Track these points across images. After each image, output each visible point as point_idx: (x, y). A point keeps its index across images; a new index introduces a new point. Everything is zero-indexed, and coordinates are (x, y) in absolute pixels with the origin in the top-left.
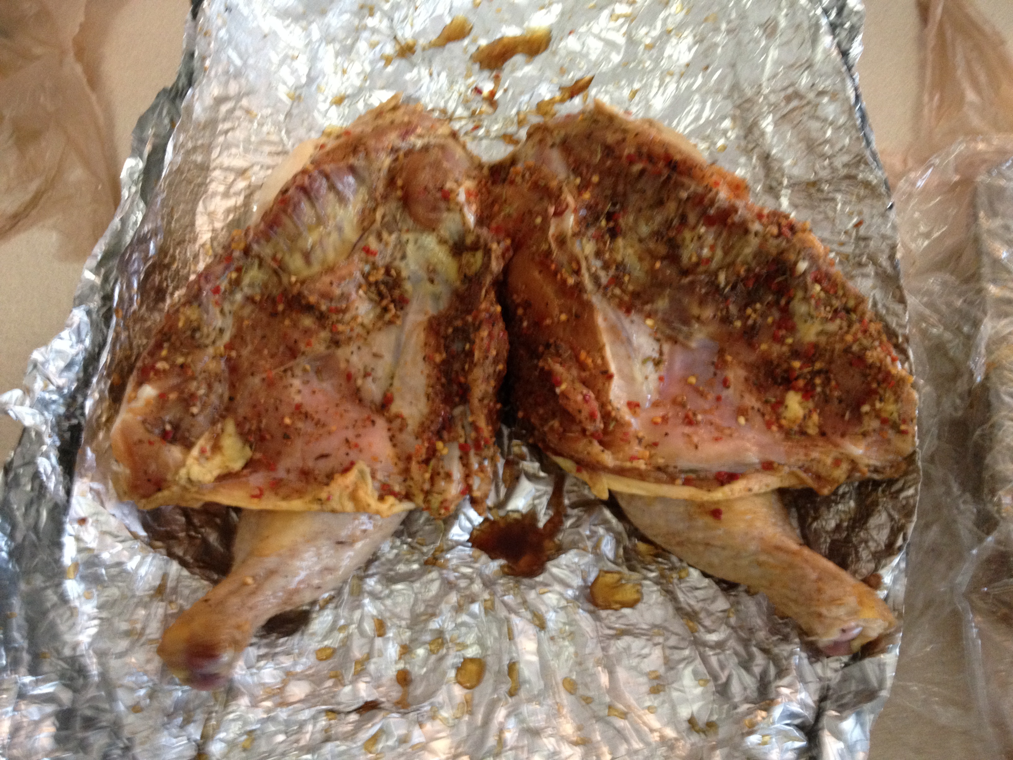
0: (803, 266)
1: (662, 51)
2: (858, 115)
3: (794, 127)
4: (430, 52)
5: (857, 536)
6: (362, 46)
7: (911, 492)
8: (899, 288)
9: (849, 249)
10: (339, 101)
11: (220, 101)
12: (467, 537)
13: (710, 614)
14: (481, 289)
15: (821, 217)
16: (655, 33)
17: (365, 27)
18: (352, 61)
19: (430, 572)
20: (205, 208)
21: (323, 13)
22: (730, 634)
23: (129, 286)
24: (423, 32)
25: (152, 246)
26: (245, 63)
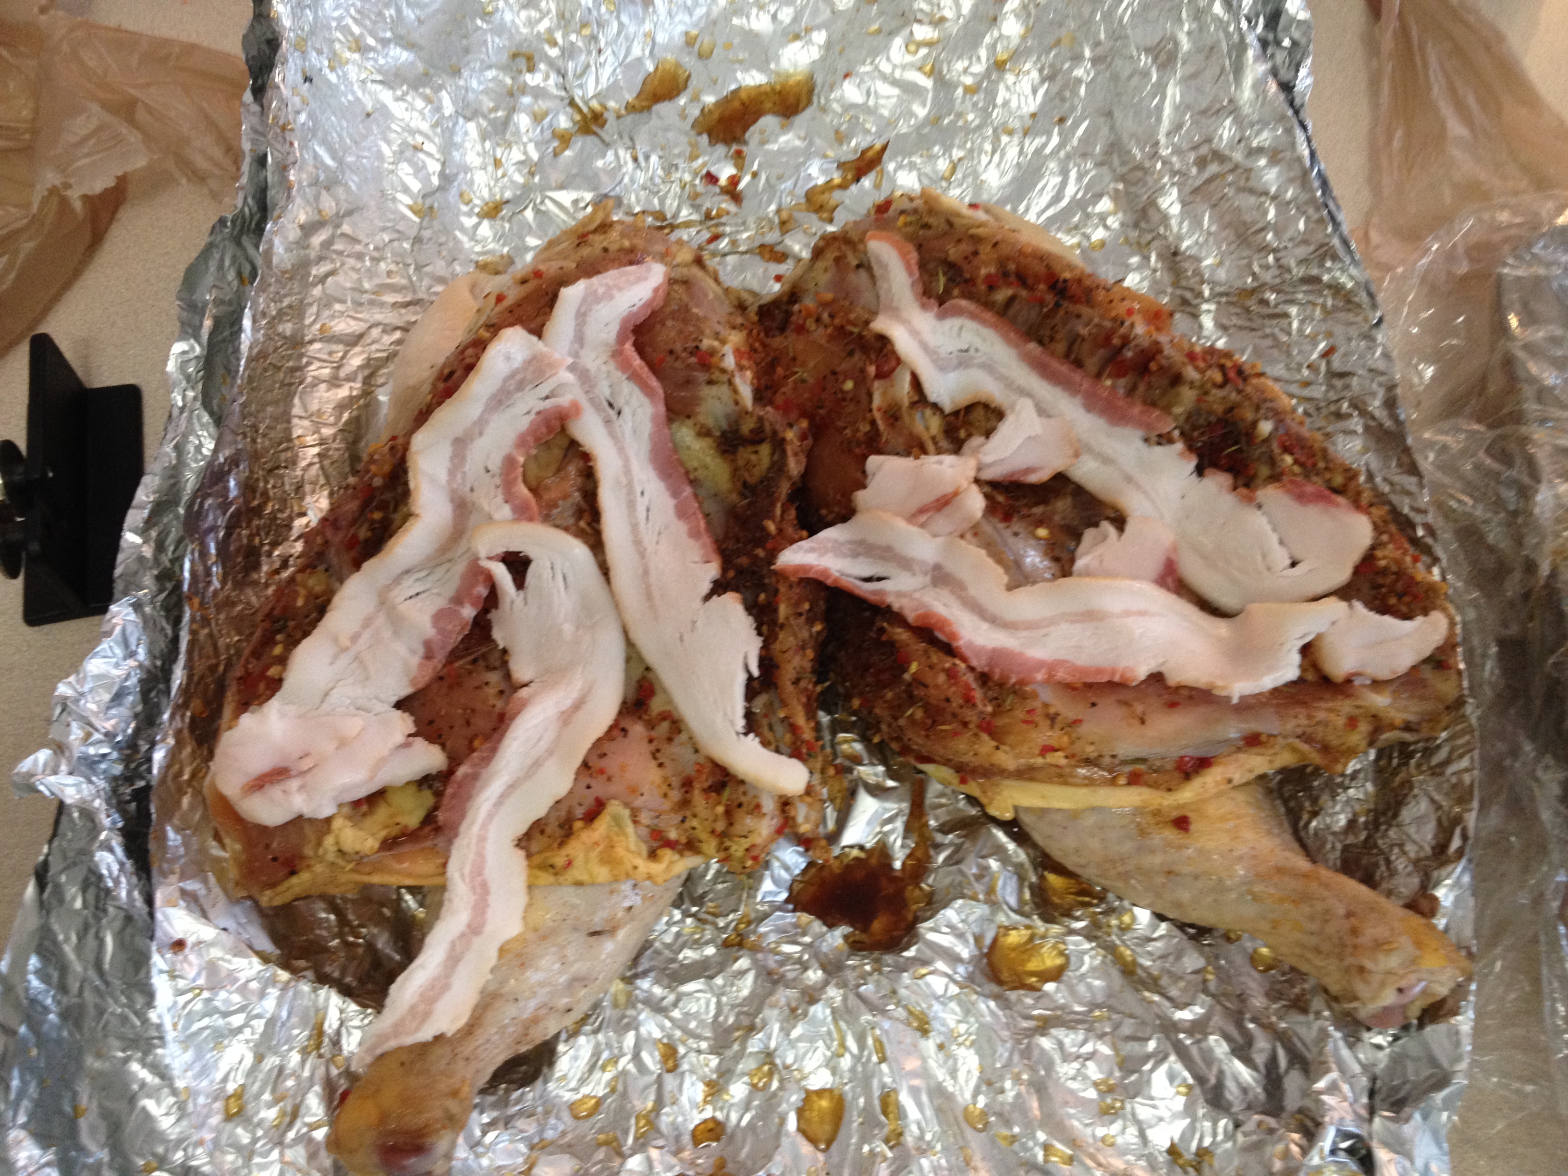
0: (1266, 427)
1: (991, 95)
2: (1316, 184)
3: (1214, 206)
4: (629, 119)
5: (1385, 836)
6: (523, 120)
7: (1464, 763)
8: (1407, 450)
9: (1318, 391)
10: (492, 211)
11: (308, 229)
12: (784, 895)
13: (1176, 978)
14: (773, 505)
15: (1269, 342)
16: (978, 68)
17: (524, 89)
18: (509, 146)
19: (736, 959)
20: (305, 407)
21: (456, 72)
22: (1211, 1007)
23: (204, 554)
24: (614, 88)
25: (232, 483)
26: (340, 161)
